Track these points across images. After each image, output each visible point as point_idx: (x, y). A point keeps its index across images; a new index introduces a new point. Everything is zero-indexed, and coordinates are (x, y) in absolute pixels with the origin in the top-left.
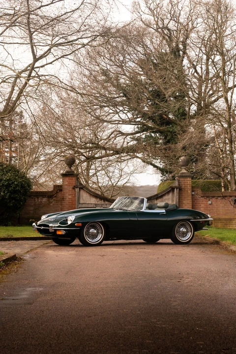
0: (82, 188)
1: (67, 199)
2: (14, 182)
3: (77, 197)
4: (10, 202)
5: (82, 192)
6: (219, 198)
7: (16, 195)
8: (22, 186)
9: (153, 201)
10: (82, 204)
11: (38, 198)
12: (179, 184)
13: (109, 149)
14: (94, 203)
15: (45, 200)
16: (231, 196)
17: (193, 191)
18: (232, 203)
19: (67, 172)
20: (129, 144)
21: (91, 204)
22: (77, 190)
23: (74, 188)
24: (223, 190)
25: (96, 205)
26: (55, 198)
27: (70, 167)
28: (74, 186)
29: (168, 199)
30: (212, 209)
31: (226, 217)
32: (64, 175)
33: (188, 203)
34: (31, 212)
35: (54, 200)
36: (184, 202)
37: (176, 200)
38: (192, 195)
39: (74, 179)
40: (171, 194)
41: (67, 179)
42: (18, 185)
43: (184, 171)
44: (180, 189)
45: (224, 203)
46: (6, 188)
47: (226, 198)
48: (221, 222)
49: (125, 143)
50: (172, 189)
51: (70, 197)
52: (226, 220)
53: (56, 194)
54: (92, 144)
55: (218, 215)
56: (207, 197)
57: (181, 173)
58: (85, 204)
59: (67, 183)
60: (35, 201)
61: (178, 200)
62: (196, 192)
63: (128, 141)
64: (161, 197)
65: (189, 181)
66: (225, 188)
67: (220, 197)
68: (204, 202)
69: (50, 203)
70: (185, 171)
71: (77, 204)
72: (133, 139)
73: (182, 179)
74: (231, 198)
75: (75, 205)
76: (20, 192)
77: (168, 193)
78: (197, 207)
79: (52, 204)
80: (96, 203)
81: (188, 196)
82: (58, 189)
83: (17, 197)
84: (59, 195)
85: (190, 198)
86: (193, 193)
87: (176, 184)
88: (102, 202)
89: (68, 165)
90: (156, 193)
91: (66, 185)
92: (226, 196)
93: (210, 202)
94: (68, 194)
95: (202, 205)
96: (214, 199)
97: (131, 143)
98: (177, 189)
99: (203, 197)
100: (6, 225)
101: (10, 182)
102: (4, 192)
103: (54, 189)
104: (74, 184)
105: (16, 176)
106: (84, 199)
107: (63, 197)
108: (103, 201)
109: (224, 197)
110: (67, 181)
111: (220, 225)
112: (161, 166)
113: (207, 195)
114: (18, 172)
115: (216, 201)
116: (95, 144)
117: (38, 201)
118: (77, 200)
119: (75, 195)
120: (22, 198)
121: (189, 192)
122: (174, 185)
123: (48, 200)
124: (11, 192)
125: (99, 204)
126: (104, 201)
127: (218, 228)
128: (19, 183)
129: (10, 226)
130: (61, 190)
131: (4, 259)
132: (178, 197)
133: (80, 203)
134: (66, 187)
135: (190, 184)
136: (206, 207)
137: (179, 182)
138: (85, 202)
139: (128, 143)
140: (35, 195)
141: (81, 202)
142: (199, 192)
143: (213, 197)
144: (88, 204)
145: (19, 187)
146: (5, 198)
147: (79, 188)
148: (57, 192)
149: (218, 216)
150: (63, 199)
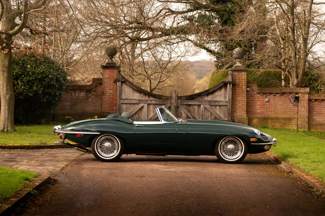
0: (124, 81)
1: (108, 94)
2: (49, 75)
3: (118, 92)
4: (44, 97)
5: (124, 85)
6: (278, 95)
7: (51, 90)
8: (58, 80)
9: (203, 97)
10: (125, 99)
11: (75, 92)
12: (233, 79)
13: (157, 30)
14: (138, 98)
15: (82, 94)
16: (290, 93)
17: (248, 87)
18: (292, 101)
19: (108, 63)
20: (180, 24)
21: (135, 100)
22: (119, 84)
23: (116, 81)
24: (283, 83)
25: (139, 100)
26: (94, 93)
27: (111, 59)
28: (116, 80)
29: (220, 96)
30: (269, 107)
31: (285, 116)
32: (105, 67)
33: (243, 100)
34: (67, 107)
35: (93, 95)
36: (238, 99)
37: (229, 97)
38: (247, 91)
39: (116, 71)
40: (223, 90)
41: (108, 71)
42: (53, 79)
43: (238, 64)
44: (234, 84)
45: (282, 101)
46: (40, 82)
47: (285, 95)
48: (279, 122)
49: (175, 23)
50: (225, 85)
51: (111, 91)
52: (284, 119)
53: (95, 87)
54: (138, 23)
55: (276, 113)
56: (264, 94)
57: (236, 67)
58: (128, 99)
59: (107, 76)
60: (71, 95)
61: (231, 97)
62: (252, 88)
63: (179, 21)
64: (213, 93)
65: (243, 76)
66: (285, 81)
67: (278, 93)
68: (260, 99)
69: (88, 98)
70: (240, 65)
71: (118, 99)
72: (185, 18)
73: (236, 73)
74: (291, 95)
75: (116, 100)
76: (55, 86)
77: (220, 88)
78: (252, 104)
79: (90, 100)
80: (140, 98)
81: (242, 92)
82: (98, 82)
83: (51, 92)
84: (99, 89)
85: (245, 94)
86: (248, 89)
87: (230, 79)
88: (147, 98)
89: (109, 56)
90: (207, 89)
91: (107, 78)
92: (285, 93)
93: (267, 99)
94: (108, 88)
95: (258, 103)
96: (271, 96)
97: (183, 23)
98: (230, 84)
99: (259, 93)
100: (39, 124)
101: (45, 76)
102: (37, 86)
103: (93, 82)
104: (116, 78)
105: (50, 69)
106: (126, 94)
107: (103, 91)
108: (147, 96)
109: (283, 94)
110: (108, 74)
111: (277, 125)
112: (216, 50)
113: (264, 91)
114: (53, 64)
115: (274, 98)
116: (141, 23)
117: (75, 95)
118: (118, 95)
119: (116, 89)
120: (57, 94)
121: (244, 87)
122: (227, 80)
123: (87, 95)
124: (44, 87)
125: (143, 100)
126: (149, 97)
127: (276, 129)
128: (53, 76)
129: (43, 124)
130: (101, 84)
131: (37, 184)
132: (231, 93)
133: (121, 99)
134: (106, 80)
135: (244, 79)
136: (263, 105)
137: (232, 77)
138: (128, 98)
139: (178, 23)
140: (71, 88)
141: (124, 97)
142: (255, 87)
143: (271, 94)
144: (131, 99)
145: (54, 81)
146: (38, 94)
147: (121, 82)
148: (96, 86)
149: (276, 115)
150: (103, 93)
